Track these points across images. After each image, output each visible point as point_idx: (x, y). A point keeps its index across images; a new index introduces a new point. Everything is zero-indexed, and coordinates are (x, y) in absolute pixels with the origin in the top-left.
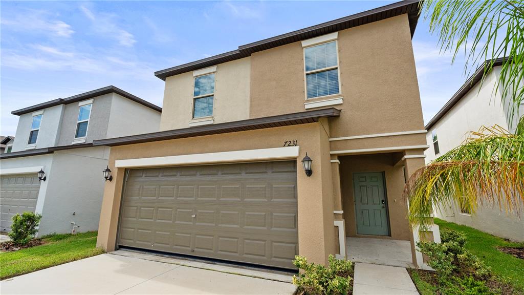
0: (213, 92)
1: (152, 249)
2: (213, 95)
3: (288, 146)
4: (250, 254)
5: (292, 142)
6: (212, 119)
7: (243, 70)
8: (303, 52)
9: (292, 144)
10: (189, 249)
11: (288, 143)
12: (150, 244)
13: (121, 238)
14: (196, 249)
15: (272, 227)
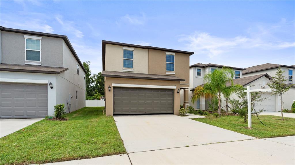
2: (133, 60)
8: (166, 55)
10: (144, 112)
11: (174, 85)
12: (129, 112)
15: (167, 105)
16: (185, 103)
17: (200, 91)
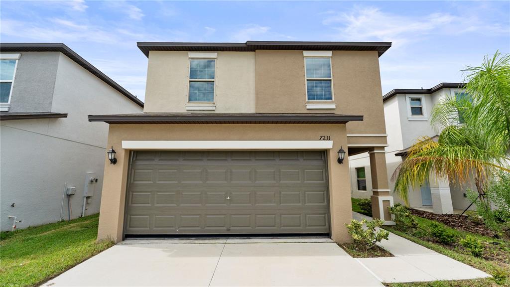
0: (214, 78)
1: (177, 234)
2: (214, 81)
3: (323, 140)
4: (287, 226)
5: (326, 137)
6: (212, 105)
7: (246, 63)
8: (304, 60)
9: (326, 138)
10: (225, 228)
11: (323, 138)
12: (174, 228)
13: (130, 227)
14: (232, 228)
15: (305, 203)
16: (376, 193)
17: (428, 154)
